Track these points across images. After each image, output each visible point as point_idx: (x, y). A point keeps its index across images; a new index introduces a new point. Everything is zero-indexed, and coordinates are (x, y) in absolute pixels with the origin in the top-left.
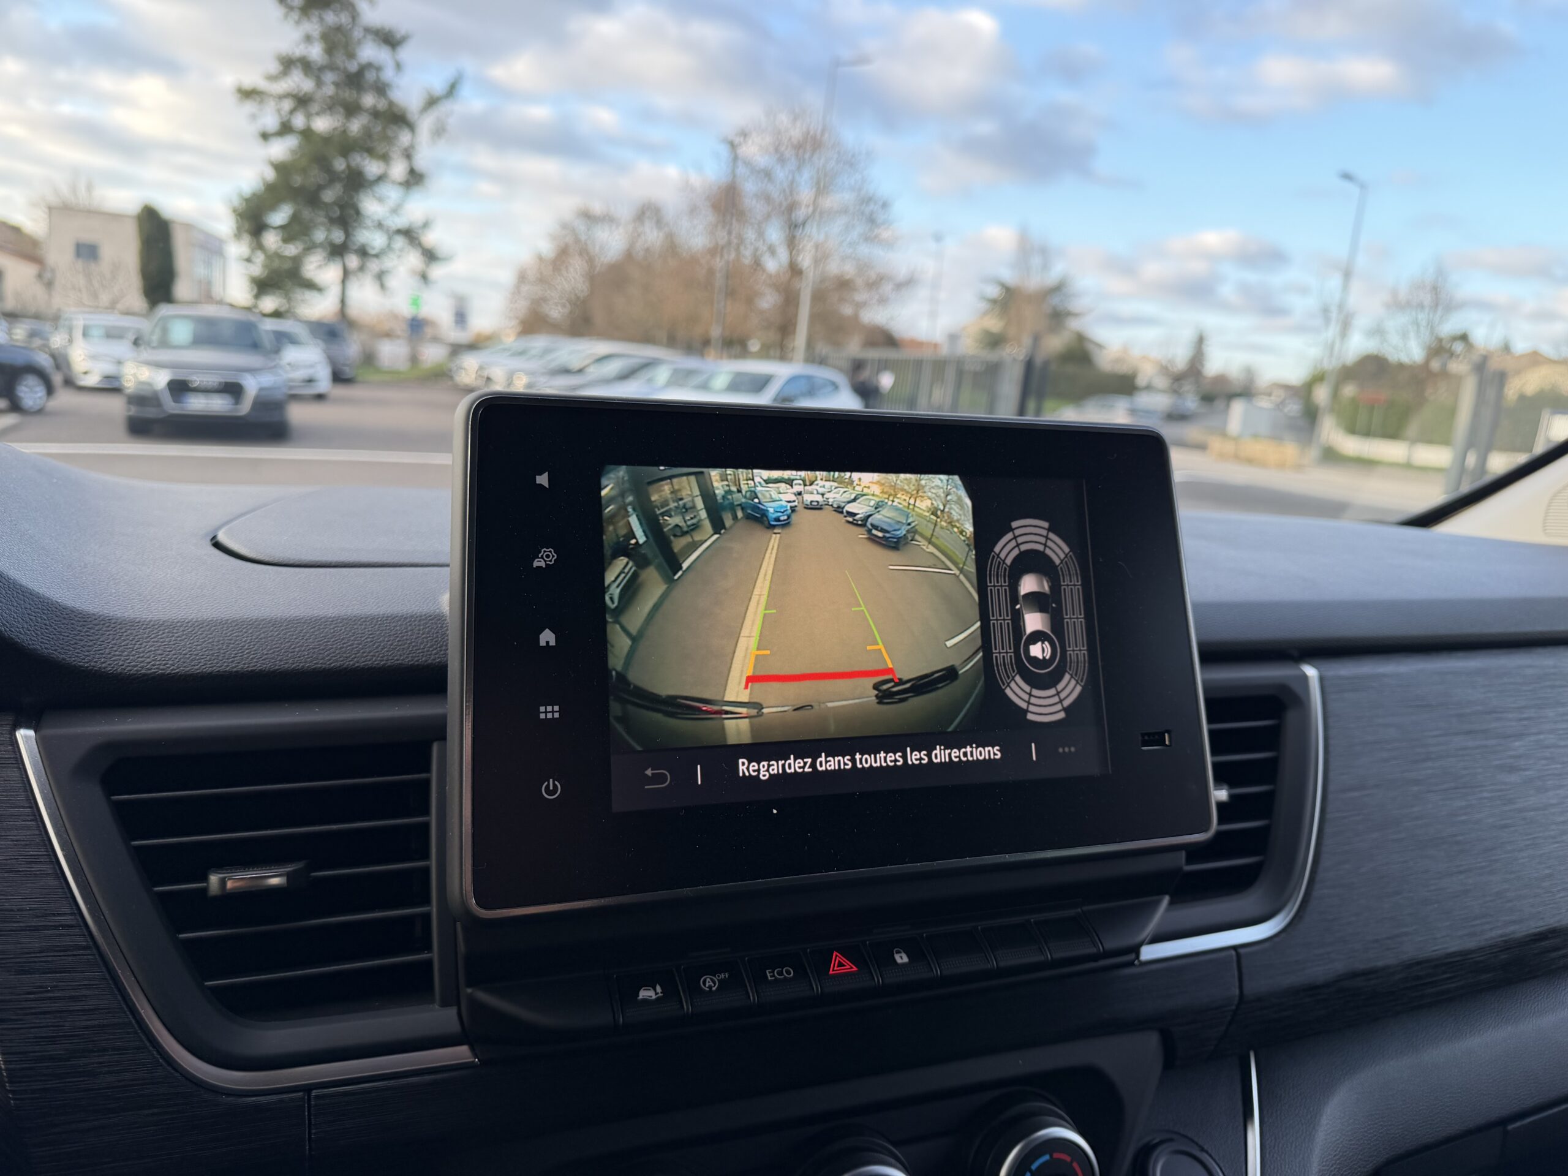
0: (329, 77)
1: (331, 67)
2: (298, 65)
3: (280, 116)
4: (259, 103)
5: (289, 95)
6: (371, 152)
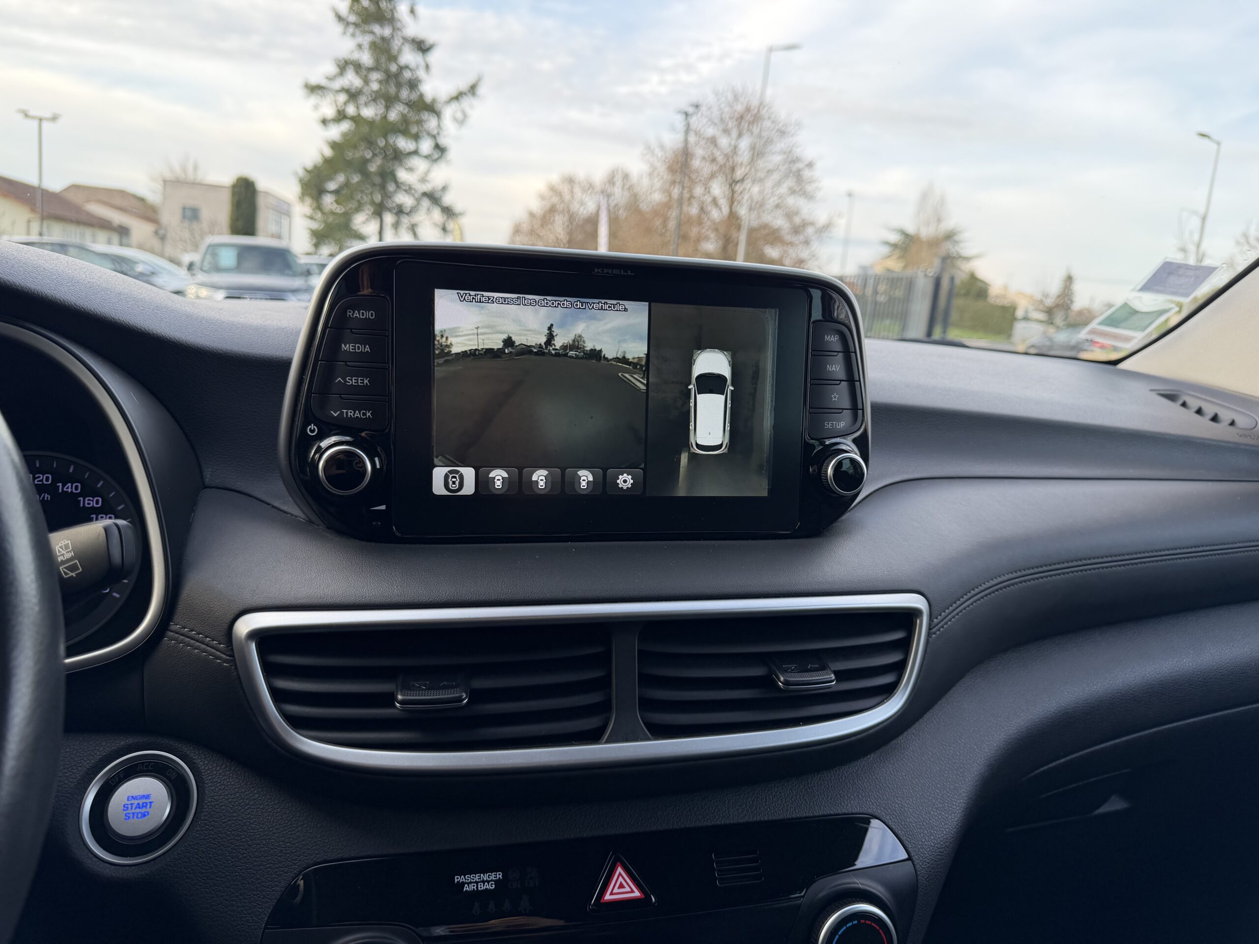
2: (351, 67)
3: (337, 106)
4: (321, 96)
5: (344, 90)
6: (405, 133)
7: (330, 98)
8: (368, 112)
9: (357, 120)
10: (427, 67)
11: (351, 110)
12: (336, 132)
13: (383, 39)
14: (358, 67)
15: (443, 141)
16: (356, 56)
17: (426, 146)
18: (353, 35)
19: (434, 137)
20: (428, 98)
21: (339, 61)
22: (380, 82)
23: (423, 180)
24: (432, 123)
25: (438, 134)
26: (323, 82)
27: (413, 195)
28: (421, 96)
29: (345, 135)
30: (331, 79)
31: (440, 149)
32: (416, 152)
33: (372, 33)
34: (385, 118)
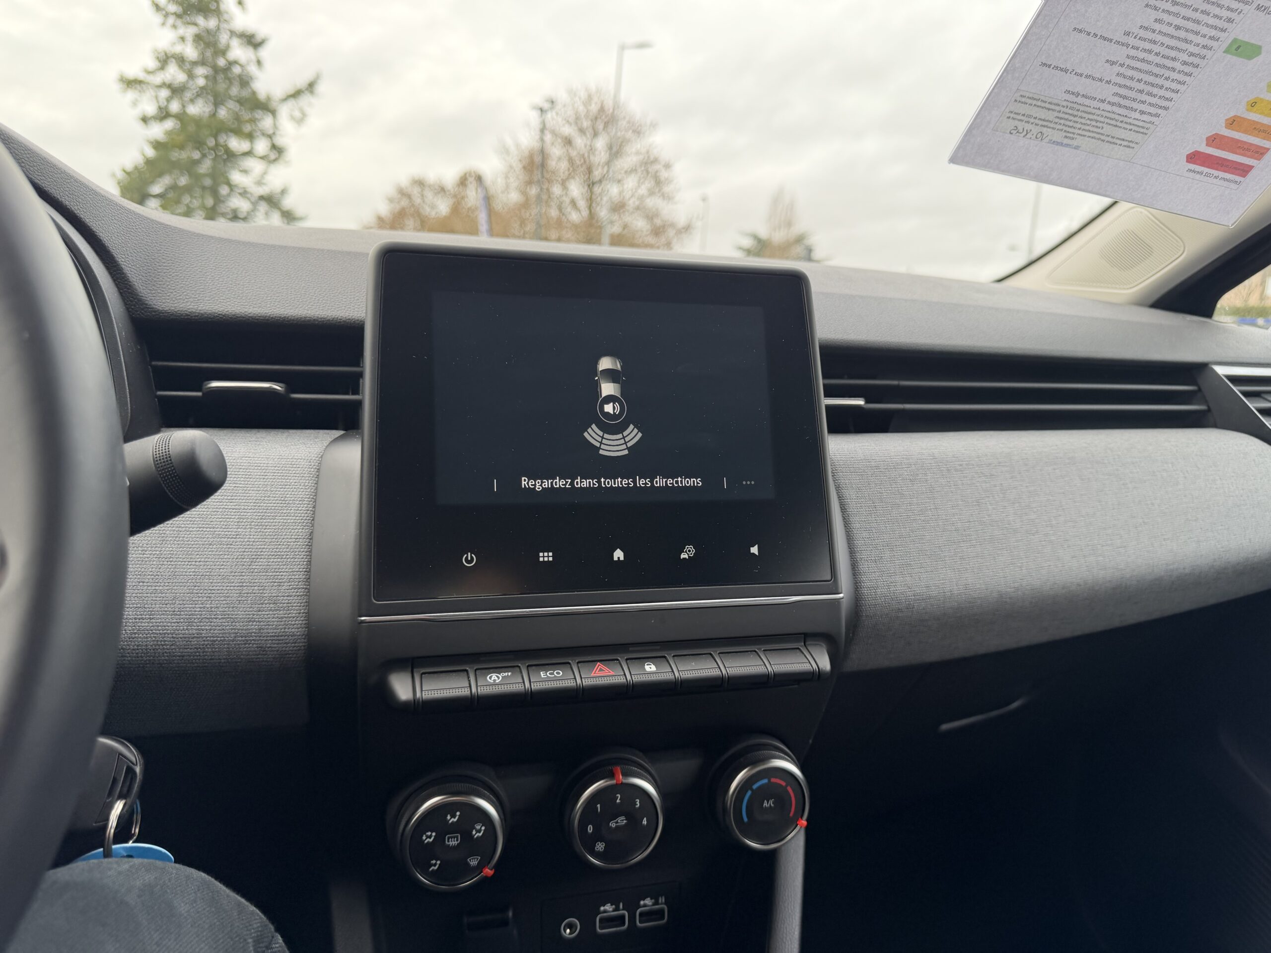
0: (201, 71)
1: (202, 62)
2: (174, 60)
3: (158, 102)
4: (140, 91)
5: (164, 85)
6: (238, 132)
7: (150, 93)
8: (195, 109)
9: (181, 117)
10: (259, 63)
11: (175, 107)
12: (158, 131)
13: (208, 31)
14: (181, 60)
15: (279, 141)
16: (178, 49)
17: (262, 146)
18: (174, 26)
19: (270, 137)
20: (262, 95)
21: (159, 53)
22: (206, 77)
23: (259, 183)
24: (267, 122)
25: (274, 133)
26: (141, 76)
27: (249, 199)
28: (254, 93)
29: (169, 133)
30: (149, 72)
31: (278, 151)
32: (249, 153)
33: (195, 24)
34: (214, 115)
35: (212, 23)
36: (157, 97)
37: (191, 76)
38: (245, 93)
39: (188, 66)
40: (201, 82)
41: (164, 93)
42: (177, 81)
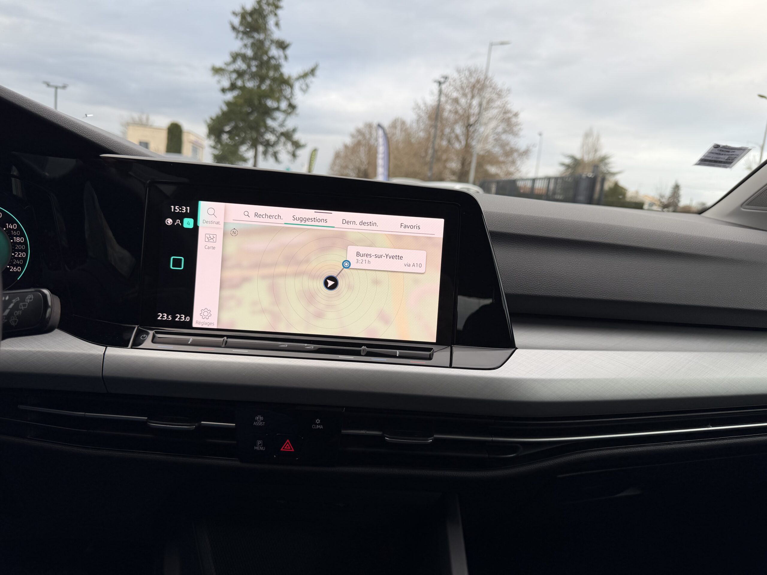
0: (254, 63)
1: (255, 58)
2: (240, 57)
3: (231, 81)
4: (222, 75)
5: (235, 71)
6: (272, 97)
7: (227, 76)
8: (250, 84)
9: (243, 88)
10: (286, 58)
11: (239, 83)
12: (230, 96)
13: (259, 41)
14: (244, 57)
15: (294, 102)
16: (243, 51)
17: (284, 105)
18: (242, 39)
19: (288, 99)
20: (286, 76)
21: (233, 54)
22: (257, 66)
23: (282, 125)
24: (287, 91)
25: (291, 97)
26: (223, 66)
27: (275, 135)
28: (282, 75)
29: (235, 98)
30: (227, 64)
31: (292, 107)
32: (278, 109)
33: (253, 37)
34: (259, 87)
35: (262, 36)
36: (230, 78)
37: (249, 66)
38: (277, 75)
39: (248, 61)
40: (254, 69)
41: (234, 76)
42: (241, 69)
